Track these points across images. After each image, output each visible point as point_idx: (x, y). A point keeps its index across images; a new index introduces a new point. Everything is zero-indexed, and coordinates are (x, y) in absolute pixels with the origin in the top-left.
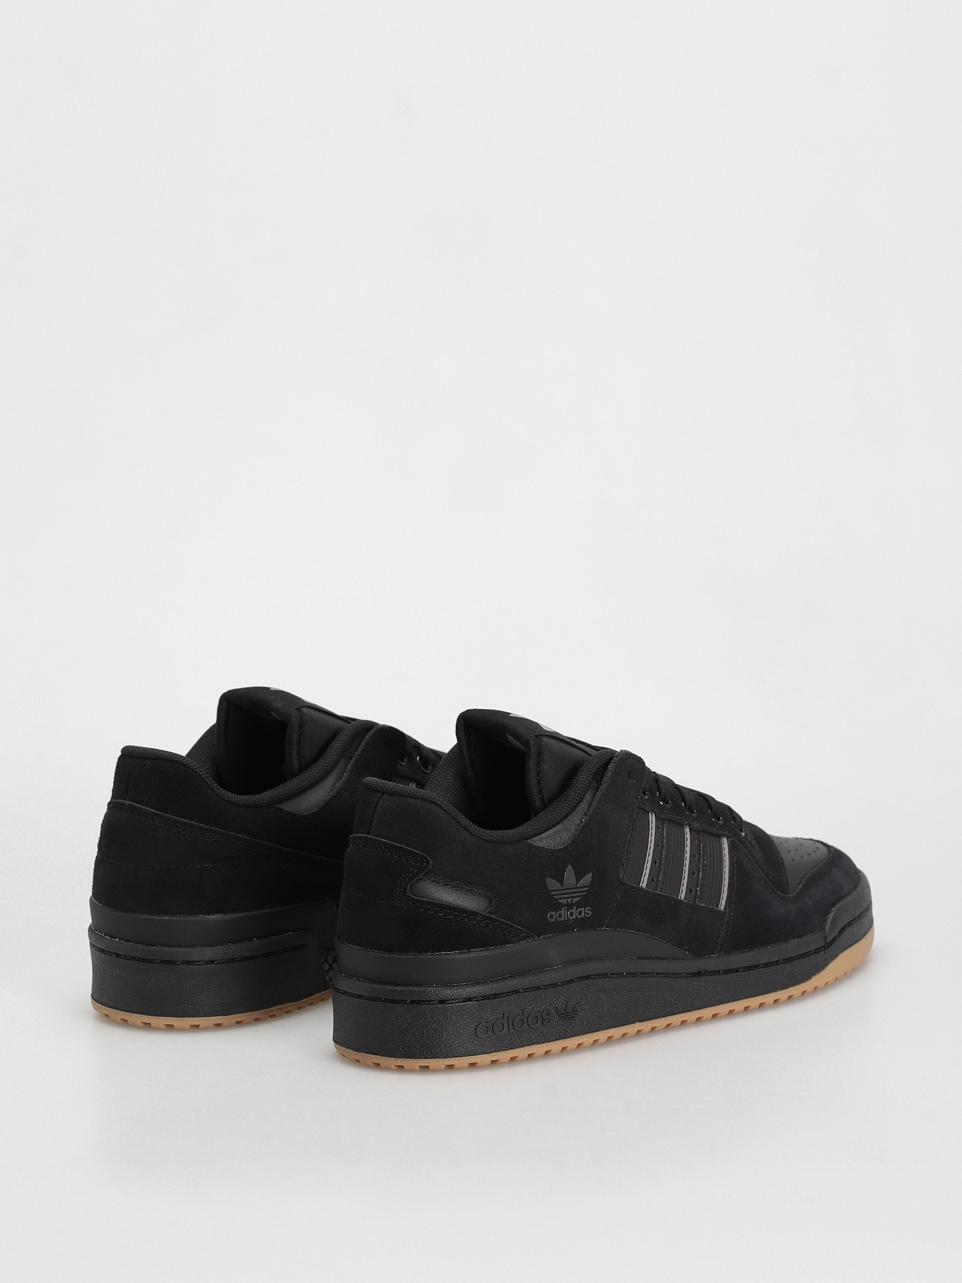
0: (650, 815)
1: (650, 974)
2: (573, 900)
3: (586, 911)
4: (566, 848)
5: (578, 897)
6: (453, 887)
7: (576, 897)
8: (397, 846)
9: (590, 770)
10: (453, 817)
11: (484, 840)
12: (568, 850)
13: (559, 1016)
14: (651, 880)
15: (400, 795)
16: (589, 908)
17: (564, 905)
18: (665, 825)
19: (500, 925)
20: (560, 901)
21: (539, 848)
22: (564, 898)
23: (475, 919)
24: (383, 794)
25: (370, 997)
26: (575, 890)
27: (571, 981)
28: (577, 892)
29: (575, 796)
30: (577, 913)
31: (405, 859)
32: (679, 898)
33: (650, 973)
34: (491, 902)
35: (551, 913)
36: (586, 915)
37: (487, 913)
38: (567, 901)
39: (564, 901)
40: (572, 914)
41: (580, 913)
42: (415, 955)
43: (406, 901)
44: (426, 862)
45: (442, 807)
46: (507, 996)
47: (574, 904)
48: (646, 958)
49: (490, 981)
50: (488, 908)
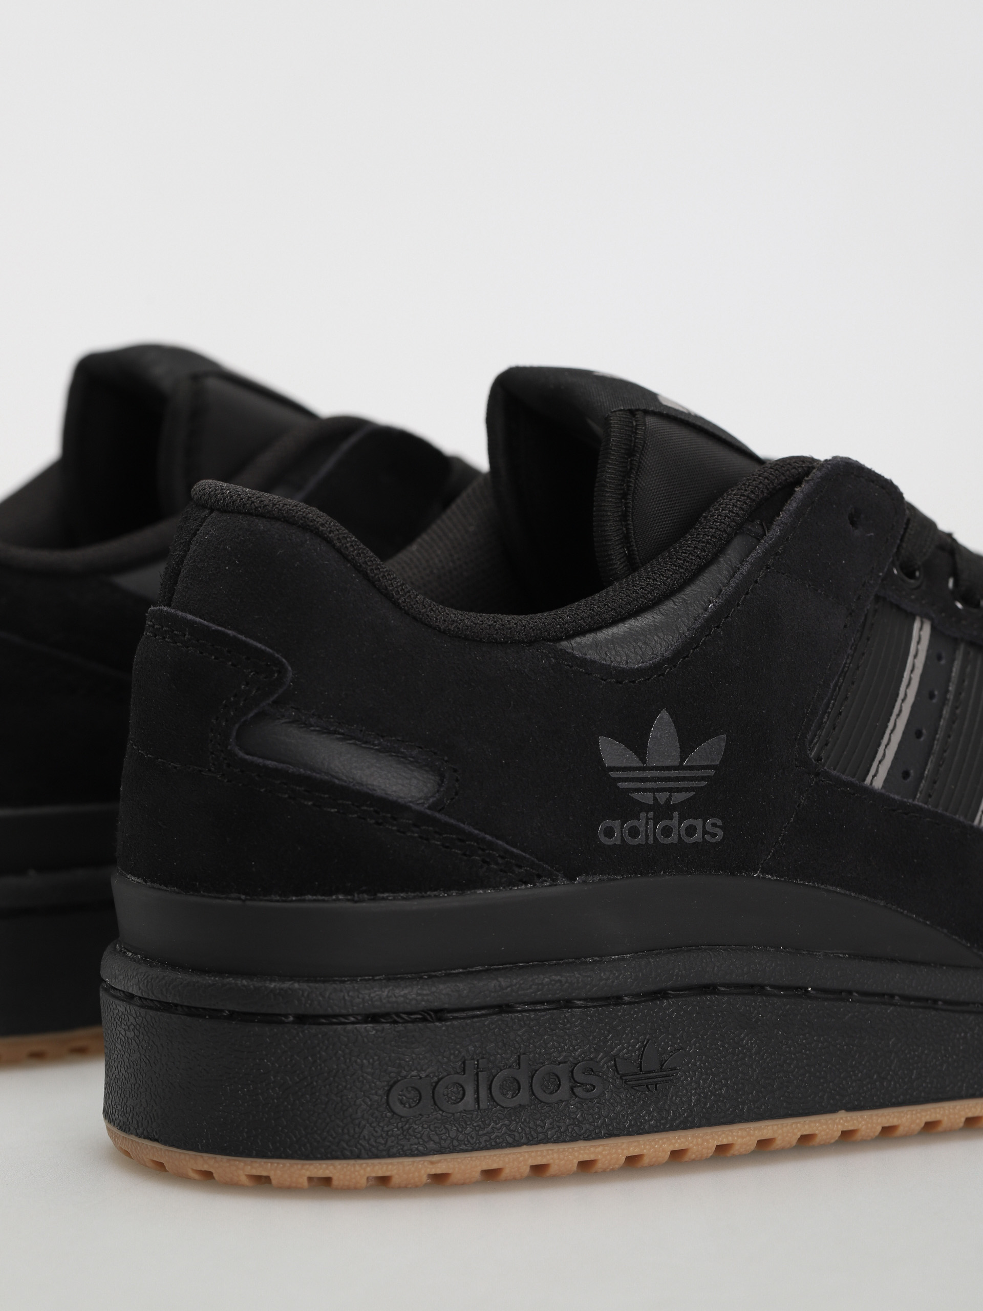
0: (917, 625)
1: (886, 998)
2: (670, 796)
3: (709, 828)
4: (657, 667)
5: (687, 790)
6: (345, 737)
7: (679, 790)
8: (217, 631)
9: (746, 493)
10: (358, 569)
11: (440, 631)
12: (663, 675)
13: (621, 1078)
14: (900, 771)
15: (239, 513)
16: (714, 821)
17: (647, 808)
18: (959, 655)
19: (461, 840)
20: (635, 795)
21: (583, 662)
22: (645, 790)
23: (395, 819)
24: (212, 511)
25: (146, 999)
26: (674, 773)
27: (659, 994)
28: (684, 779)
29: (696, 547)
30: (683, 832)
31: (232, 665)
32: (976, 822)
33: (883, 995)
34: (443, 782)
35: (608, 823)
36: (707, 837)
37: (429, 808)
38: (655, 799)
39: (647, 798)
40: (667, 831)
41: (691, 831)
42: (240, 899)
43: (229, 765)
44: (279, 672)
45: (329, 542)
46: (477, 1016)
47: (674, 808)
48: (874, 958)
49: (430, 977)
50: (432, 796)
